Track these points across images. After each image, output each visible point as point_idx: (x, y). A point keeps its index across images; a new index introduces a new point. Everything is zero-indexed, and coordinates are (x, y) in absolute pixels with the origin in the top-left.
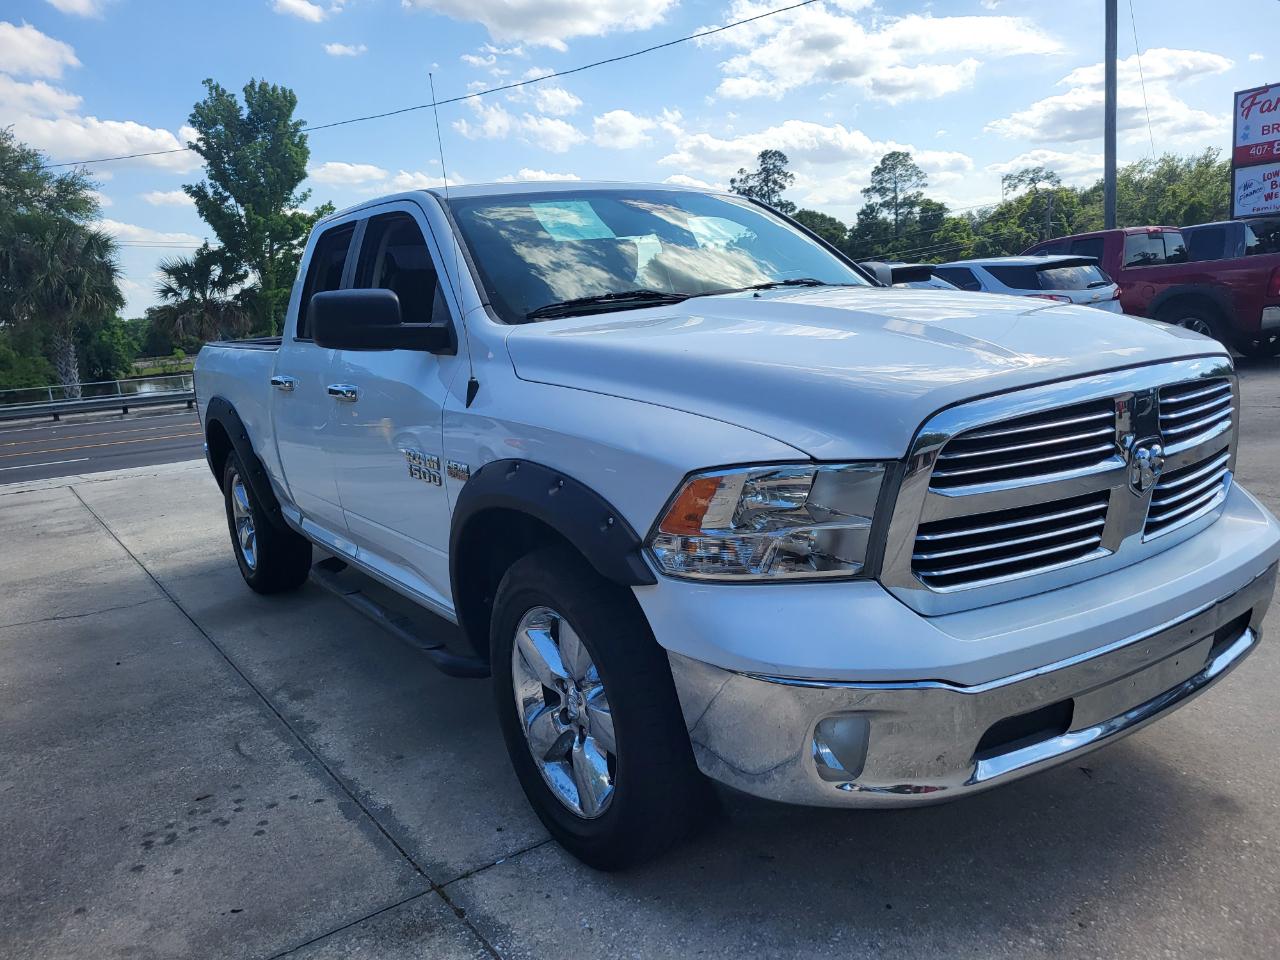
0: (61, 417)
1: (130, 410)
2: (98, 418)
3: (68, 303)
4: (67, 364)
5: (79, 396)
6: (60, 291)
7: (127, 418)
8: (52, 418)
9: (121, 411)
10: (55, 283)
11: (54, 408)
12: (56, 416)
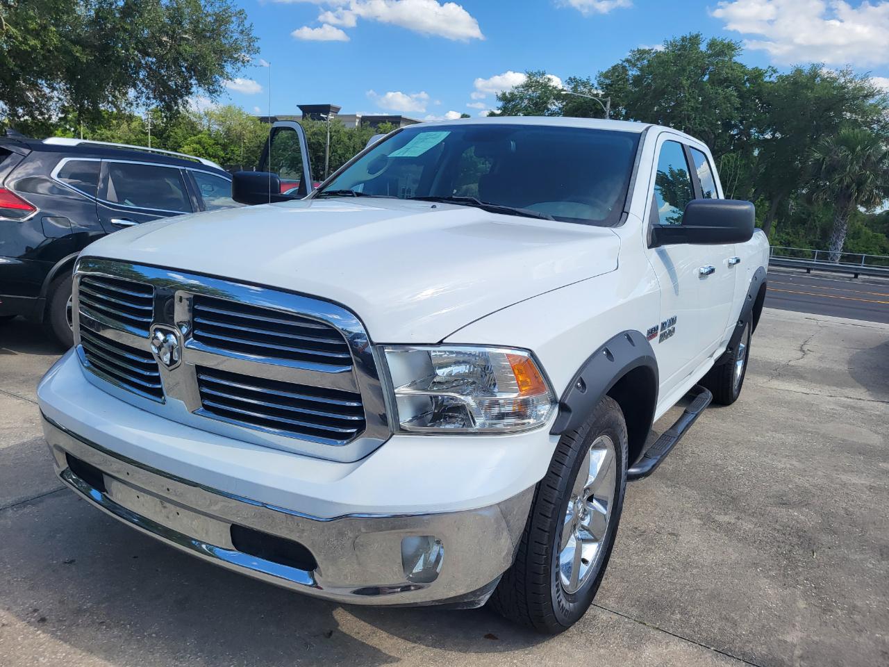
0: (811, 272)
1: (859, 276)
2: (834, 277)
3: (850, 196)
4: (838, 238)
5: (837, 261)
6: (848, 187)
7: (855, 281)
8: (806, 271)
9: (853, 276)
10: (848, 180)
11: (808, 264)
12: (809, 270)
